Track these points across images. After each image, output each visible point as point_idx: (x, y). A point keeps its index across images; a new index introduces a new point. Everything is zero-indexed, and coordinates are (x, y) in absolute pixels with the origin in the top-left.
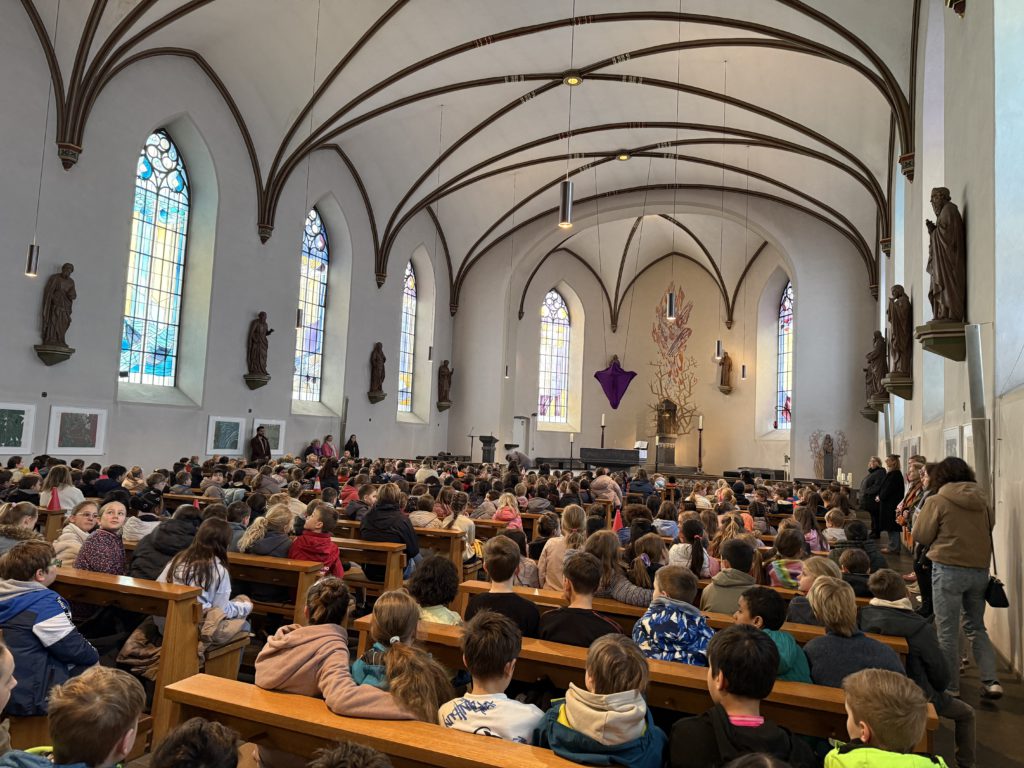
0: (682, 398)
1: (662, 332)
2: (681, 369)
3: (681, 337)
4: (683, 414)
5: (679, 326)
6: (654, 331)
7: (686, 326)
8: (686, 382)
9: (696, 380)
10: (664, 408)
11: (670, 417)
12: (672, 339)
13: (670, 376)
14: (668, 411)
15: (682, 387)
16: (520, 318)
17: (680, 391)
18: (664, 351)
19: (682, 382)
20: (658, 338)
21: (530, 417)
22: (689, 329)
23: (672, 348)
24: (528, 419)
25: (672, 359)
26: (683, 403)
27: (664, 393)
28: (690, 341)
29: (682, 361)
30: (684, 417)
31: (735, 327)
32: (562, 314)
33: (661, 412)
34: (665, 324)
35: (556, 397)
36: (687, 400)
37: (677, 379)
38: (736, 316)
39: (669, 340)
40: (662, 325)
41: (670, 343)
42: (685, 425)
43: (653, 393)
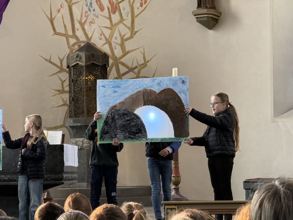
0: (116, 39)
43: (56, 33)
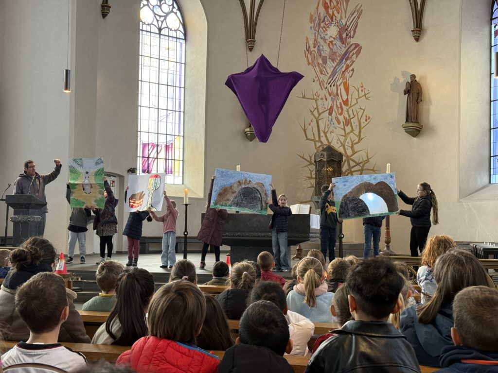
0: (348, 144)
1: (319, 50)
2: (346, 103)
3: (345, 56)
4: (350, 167)
5: (343, 42)
6: (308, 50)
7: (352, 41)
8: (355, 121)
9: (368, 119)
10: (325, 159)
11: (334, 172)
12: (333, 60)
13: (330, 114)
14: (331, 162)
15: (348, 129)
17: (346, 135)
18: (322, 77)
19: (347, 122)
20: (314, 58)
21: (124, 174)
22: (357, 45)
23: (334, 73)
25: (334, 89)
26: (349, 152)
27: (323, 139)
28: (359, 63)
29: (347, 91)
31: (426, 39)
32: (174, 21)
33: (319, 164)
34: (325, 40)
35: (167, 147)
36: (356, 147)
37: (341, 118)
38: (427, 21)
39: (329, 62)
40: (319, 40)
41: (330, 66)
43: (307, 139)
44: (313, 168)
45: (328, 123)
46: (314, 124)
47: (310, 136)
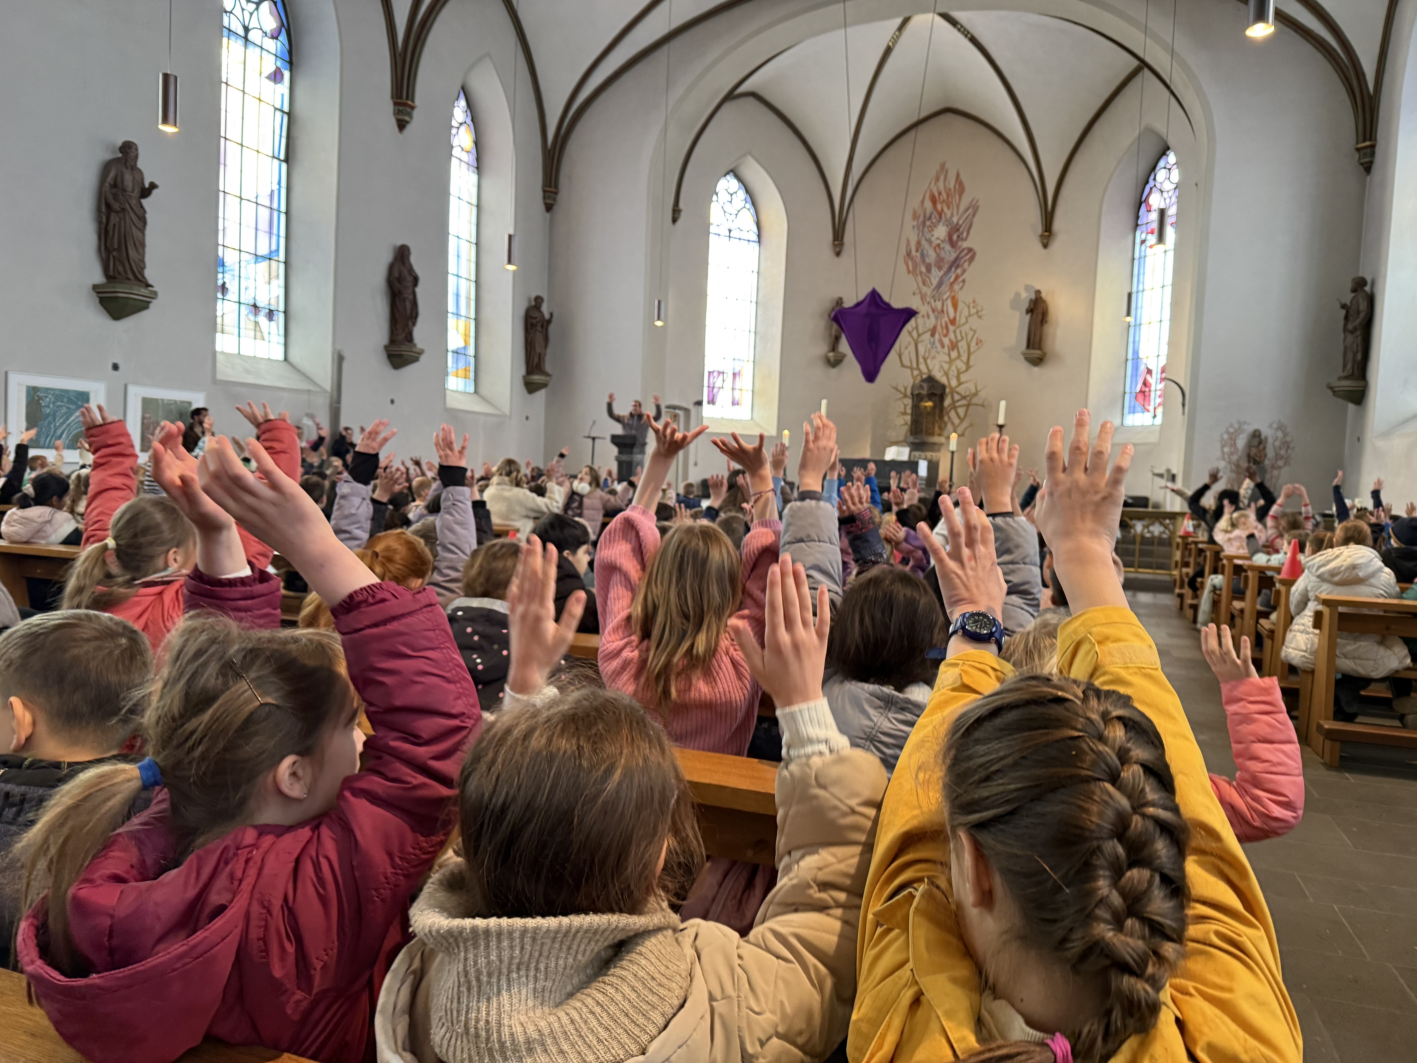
0: (953, 372)
1: (923, 256)
2: (953, 322)
3: (955, 264)
4: (954, 402)
5: (953, 244)
6: (909, 254)
7: (965, 245)
8: (963, 345)
9: (979, 342)
10: (924, 392)
11: (934, 407)
12: (940, 268)
13: (933, 335)
14: (931, 396)
15: (954, 354)
16: (674, 220)
17: (951, 362)
18: (925, 289)
19: (954, 346)
20: (915, 265)
21: (691, 407)
22: (970, 250)
23: (940, 284)
24: (687, 411)
25: (939, 304)
26: (954, 383)
27: (923, 367)
28: (972, 272)
29: (955, 306)
30: (955, 408)
31: (1057, 245)
32: (747, 219)
33: (917, 398)
34: (930, 242)
35: (734, 375)
36: (963, 378)
37: (946, 341)
38: (1058, 224)
39: (934, 270)
40: (923, 242)
41: (936, 275)
42: (956, 421)
43: (903, 365)
44: (909, 402)
45: (929, 346)
46: (912, 348)
47: (907, 362)
